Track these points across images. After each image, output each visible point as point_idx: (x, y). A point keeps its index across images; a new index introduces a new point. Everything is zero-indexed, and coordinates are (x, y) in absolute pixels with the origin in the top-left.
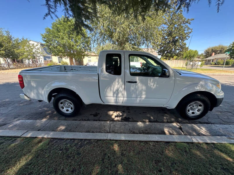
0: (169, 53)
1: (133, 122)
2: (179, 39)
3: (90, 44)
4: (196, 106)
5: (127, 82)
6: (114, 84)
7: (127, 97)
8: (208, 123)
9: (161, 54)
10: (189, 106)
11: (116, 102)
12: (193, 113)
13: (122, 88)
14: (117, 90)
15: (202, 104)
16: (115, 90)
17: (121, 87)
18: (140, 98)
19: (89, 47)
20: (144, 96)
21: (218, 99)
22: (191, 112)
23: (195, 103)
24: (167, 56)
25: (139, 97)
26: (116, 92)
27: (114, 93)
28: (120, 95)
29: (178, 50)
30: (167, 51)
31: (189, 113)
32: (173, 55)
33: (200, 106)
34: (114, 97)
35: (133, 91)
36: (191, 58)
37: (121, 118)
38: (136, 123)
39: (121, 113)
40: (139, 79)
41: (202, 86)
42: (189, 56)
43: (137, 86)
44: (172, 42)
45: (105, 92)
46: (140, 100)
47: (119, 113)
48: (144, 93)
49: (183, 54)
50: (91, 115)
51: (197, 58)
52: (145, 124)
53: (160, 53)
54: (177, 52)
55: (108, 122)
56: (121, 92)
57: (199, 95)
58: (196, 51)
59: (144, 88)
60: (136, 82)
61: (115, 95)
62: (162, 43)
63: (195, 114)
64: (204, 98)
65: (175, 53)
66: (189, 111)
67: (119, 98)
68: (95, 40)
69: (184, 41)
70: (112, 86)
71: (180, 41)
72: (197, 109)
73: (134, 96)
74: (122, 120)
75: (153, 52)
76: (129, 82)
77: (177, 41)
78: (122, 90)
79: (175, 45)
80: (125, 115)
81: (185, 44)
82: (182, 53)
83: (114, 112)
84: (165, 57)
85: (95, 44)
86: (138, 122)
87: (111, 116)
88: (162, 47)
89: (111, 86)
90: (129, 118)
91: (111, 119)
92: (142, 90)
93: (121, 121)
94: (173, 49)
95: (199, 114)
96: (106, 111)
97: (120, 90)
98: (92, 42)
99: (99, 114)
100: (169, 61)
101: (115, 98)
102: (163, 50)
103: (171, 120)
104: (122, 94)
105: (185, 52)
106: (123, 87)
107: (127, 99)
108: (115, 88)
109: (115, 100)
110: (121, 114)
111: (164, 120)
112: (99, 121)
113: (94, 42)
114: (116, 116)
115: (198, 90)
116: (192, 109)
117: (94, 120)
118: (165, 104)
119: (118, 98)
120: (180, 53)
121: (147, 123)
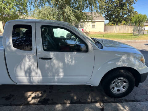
0: (117, 18)
1: (50, 105)
2: (126, 3)
3: (27, 7)
4: (121, 83)
5: (40, 58)
6: (24, 61)
7: (43, 76)
8: (134, 100)
9: (109, 18)
10: (113, 83)
11: (30, 82)
12: (118, 90)
13: (34, 66)
14: (29, 68)
15: (126, 80)
16: (26, 69)
17: (34, 64)
18: (58, 76)
19: (25, 10)
20: (62, 74)
21: (142, 74)
22: (116, 89)
23: (119, 80)
24: (115, 21)
25: (56, 75)
26: (28, 71)
27: (26, 72)
28: (33, 74)
29: (126, 14)
30: (115, 15)
31: (113, 90)
32: (121, 20)
33: (125, 82)
34: (26, 76)
35: (48, 68)
36: (140, 22)
37: (39, 99)
38: (54, 106)
39: (41, 93)
40: (54, 55)
41: (124, 61)
42: (138, 21)
43: (52, 63)
44: (119, 6)
45: (15, 71)
46: (58, 79)
47: (38, 94)
48: (61, 70)
49: (131, 19)
50: (3, 98)
51: (146, 22)
52: (64, 106)
53: (107, 18)
54: (125, 17)
55: (21, 107)
56: (34, 70)
57: (122, 71)
58: (145, 16)
59: (61, 65)
60: (50, 59)
61: (28, 75)
62: (109, 7)
63: (120, 91)
64: (128, 74)
65: (123, 18)
66: (113, 88)
67: (34, 78)
68: (32, 2)
69: (131, 5)
70: (23, 64)
71: (128, 4)
72: (122, 87)
73: (50, 74)
74: (39, 103)
75: (98, 17)
76: (42, 59)
77: (124, 4)
78: (35, 68)
79: (122, 8)
80: (45, 96)
81: (133, 8)
82: (129, 18)
83: (33, 93)
84: (113, 22)
85: (32, 6)
86: (57, 104)
87: (28, 98)
88: (109, 11)
89: (21, 64)
90: (48, 100)
91: (26, 103)
92: (59, 67)
93: (37, 104)
94: (121, 13)
95: (125, 91)
96: (23, 92)
97: (32, 68)
98: (28, 4)
99: (13, 96)
100: (116, 26)
101: (28, 78)
102: (110, 14)
103: (95, 100)
104: (36, 73)
105: (133, 16)
106: (36, 64)
107: (43, 79)
108: (27, 66)
109: (29, 80)
110: (40, 95)
111: (87, 100)
112: (11, 105)
113: (31, 4)
114: (33, 98)
115: (120, 65)
116: (117, 86)
117: (4, 105)
118: (88, 82)
119: (31, 78)
120: (128, 18)
121: (68, 105)
